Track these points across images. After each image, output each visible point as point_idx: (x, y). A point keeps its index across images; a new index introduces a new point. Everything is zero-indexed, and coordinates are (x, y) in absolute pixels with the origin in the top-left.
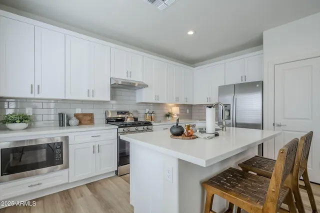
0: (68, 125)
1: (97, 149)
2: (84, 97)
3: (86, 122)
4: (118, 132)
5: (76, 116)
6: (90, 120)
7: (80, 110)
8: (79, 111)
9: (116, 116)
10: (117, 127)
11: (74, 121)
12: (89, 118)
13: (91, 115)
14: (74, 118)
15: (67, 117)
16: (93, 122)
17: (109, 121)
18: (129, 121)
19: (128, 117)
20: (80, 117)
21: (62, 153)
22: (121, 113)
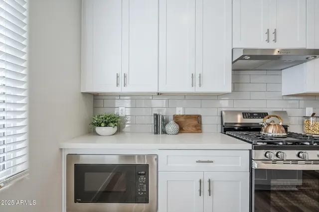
0: (164, 132)
1: (206, 188)
2: (188, 89)
3: (190, 129)
4: (251, 159)
5: (176, 118)
6: (196, 126)
7: (181, 109)
8: (179, 111)
9: (239, 119)
10: (250, 146)
11: (172, 127)
12: (195, 122)
13: (198, 118)
14: (172, 122)
15: (163, 120)
16: (201, 129)
17: (228, 129)
18: (271, 132)
19: (269, 125)
20: (182, 120)
21: (147, 183)
22: (251, 115)
